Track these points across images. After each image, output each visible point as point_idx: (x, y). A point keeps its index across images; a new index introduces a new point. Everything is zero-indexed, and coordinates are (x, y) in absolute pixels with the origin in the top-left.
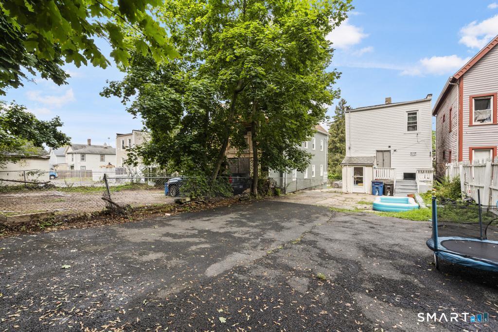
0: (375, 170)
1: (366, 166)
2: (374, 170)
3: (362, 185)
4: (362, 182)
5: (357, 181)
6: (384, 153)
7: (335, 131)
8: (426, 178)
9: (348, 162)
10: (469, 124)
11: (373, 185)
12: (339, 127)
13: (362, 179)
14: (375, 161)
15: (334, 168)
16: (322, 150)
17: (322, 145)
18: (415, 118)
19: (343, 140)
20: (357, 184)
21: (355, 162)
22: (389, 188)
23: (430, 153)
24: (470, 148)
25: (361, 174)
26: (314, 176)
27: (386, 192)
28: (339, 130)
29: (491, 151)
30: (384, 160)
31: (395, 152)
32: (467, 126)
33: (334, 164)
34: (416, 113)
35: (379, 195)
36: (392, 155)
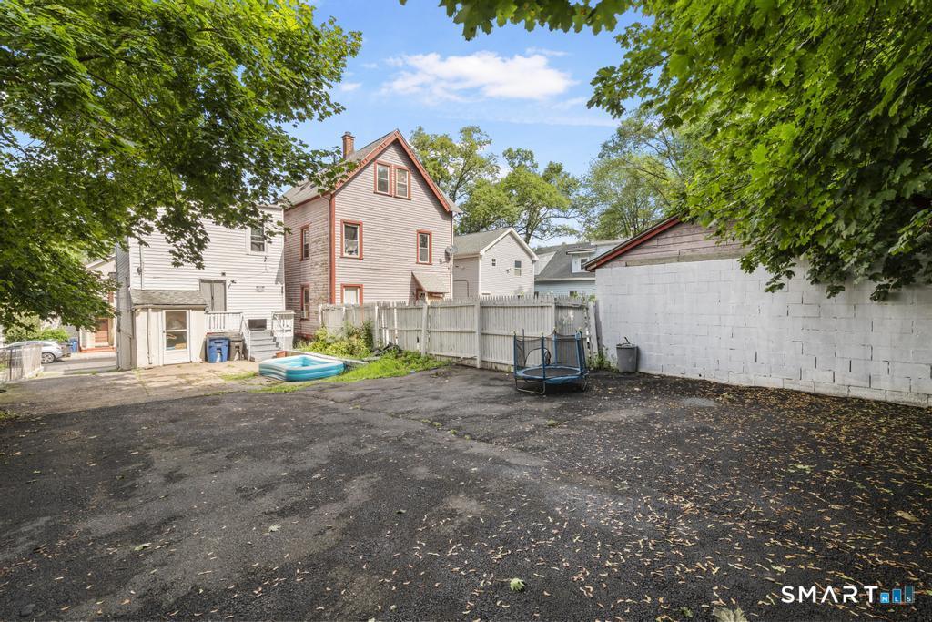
1: (193, 309)
2: (206, 316)
3: (186, 348)
4: (183, 341)
6: (214, 285)
8: (285, 326)
10: (339, 255)
11: (212, 344)
13: (183, 334)
20: (173, 345)
21: (166, 302)
22: (237, 347)
23: (283, 288)
24: (342, 285)
25: (183, 326)
27: (232, 355)
29: (358, 290)
30: (213, 297)
31: (233, 284)
35: (222, 361)
36: (227, 290)
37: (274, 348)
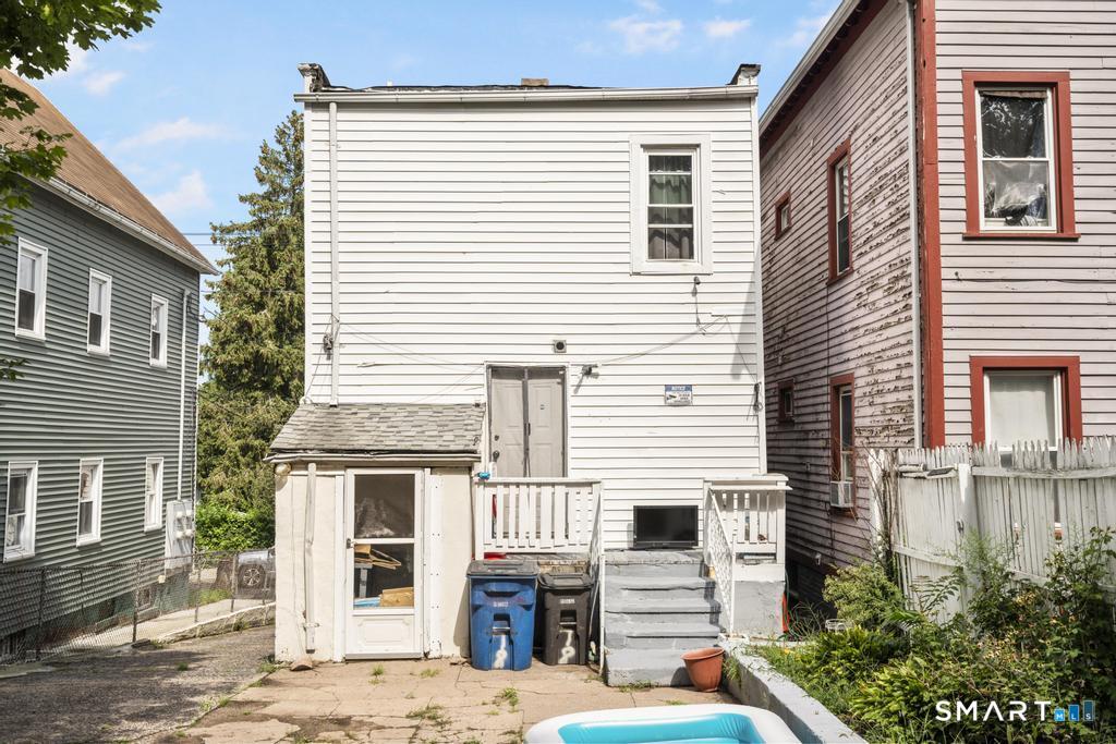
0: (483, 495)
1: (435, 468)
2: (480, 491)
3: (411, 603)
4: (404, 578)
5: (373, 572)
6: (532, 384)
7: (253, 275)
8: (754, 537)
9: (314, 440)
10: (962, 228)
11: (480, 595)
12: (278, 255)
13: (404, 554)
14: (485, 438)
15: (246, 474)
16: (162, 361)
17: (163, 331)
18: (683, 189)
19: (290, 326)
20: (373, 591)
21: (362, 441)
22: (569, 613)
23: (756, 387)
24: (973, 361)
25: (405, 525)
26: (94, 535)
27: (551, 643)
28: (274, 268)
29: (1057, 382)
30: (527, 429)
31: (588, 381)
32: (958, 238)
33: (245, 449)
34: (685, 163)
35: (511, 665)
36: (571, 401)
37: (703, 626)
